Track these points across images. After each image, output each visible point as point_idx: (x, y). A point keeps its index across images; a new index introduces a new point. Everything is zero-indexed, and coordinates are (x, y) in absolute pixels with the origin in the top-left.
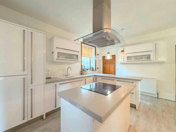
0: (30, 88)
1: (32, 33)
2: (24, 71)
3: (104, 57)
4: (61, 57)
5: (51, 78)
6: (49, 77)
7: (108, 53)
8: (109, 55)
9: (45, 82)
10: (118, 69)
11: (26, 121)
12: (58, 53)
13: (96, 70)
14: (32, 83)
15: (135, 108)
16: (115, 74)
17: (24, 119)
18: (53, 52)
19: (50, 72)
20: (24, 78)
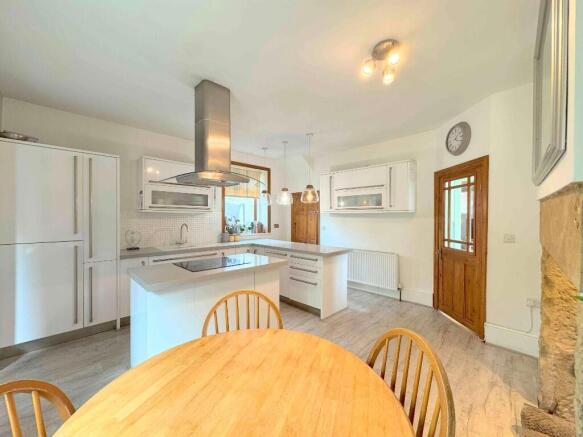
0: (87, 266)
1: (90, 160)
2: (76, 232)
3: (296, 196)
4: (161, 201)
5: (138, 248)
6: (133, 245)
7: (284, 190)
8: (285, 193)
9: (119, 254)
10: (324, 228)
11: (79, 326)
12: (154, 193)
13: (269, 231)
14: (91, 257)
15: (319, 315)
16: (317, 243)
17: (76, 322)
18: (141, 192)
19: (135, 236)
20: (76, 247)
